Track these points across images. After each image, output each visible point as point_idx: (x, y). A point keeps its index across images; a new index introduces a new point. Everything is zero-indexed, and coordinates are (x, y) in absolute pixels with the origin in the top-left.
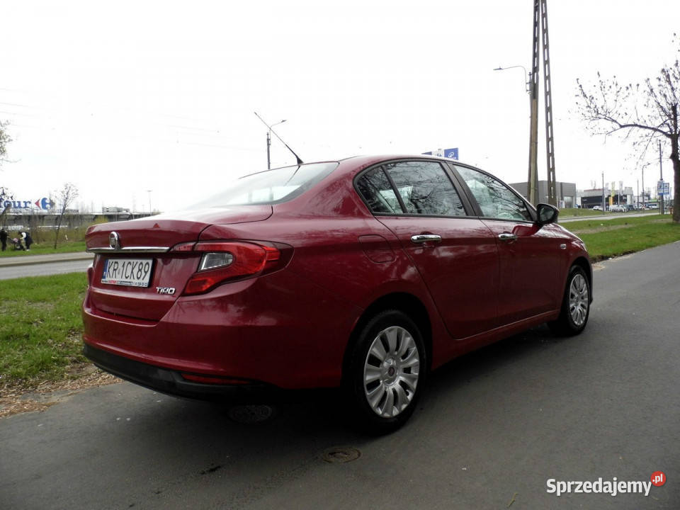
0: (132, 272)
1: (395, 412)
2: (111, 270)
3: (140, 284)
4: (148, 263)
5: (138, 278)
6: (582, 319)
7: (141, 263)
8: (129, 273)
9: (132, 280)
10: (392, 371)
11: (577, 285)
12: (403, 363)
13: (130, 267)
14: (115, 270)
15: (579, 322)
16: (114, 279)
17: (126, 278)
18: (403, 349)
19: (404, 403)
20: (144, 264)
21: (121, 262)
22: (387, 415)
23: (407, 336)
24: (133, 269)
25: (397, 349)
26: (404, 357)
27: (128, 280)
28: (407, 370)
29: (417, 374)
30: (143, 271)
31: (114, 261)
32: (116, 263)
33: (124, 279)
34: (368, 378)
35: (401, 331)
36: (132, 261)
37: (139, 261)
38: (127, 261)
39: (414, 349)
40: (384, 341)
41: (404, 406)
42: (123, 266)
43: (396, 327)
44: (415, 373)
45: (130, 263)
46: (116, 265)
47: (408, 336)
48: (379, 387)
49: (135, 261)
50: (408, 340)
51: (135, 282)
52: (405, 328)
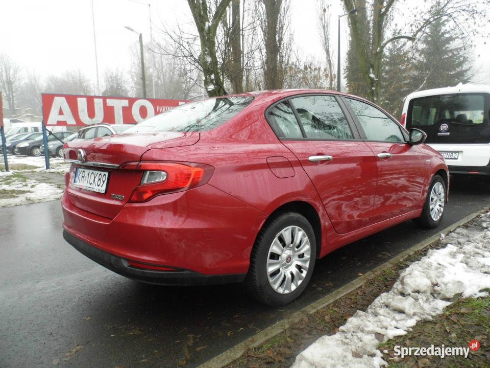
0: (94, 180)
1: (293, 287)
2: (80, 176)
3: (99, 190)
4: (105, 175)
5: (98, 186)
6: (439, 216)
7: (100, 174)
8: (92, 181)
9: (94, 186)
10: (289, 259)
11: (437, 191)
12: (298, 251)
13: (93, 176)
14: (83, 177)
15: (436, 218)
16: (82, 184)
17: (90, 184)
18: (297, 241)
19: (300, 279)
20: (102, 175)
21: (87, 171)
22: (287, 292)
23: (299, 230)
24: (95, 178)
25: (292, 242)
26: (298, 247)
27: (91, 186)
28: (301, 256)
29: (309, 256)
30: (101, 180)
31: (83, 170)
32: (84, 172)
33: (89, 185)
34: (271, 269)
35: (295, 228)
36: (94, 172)
37: (99, 172)
38: (91, 171)
39: (306, 239)
40: (281, 240)
41: (300, 282)
42: (88, 175)
43: (290, 227)
44: (307, 256)
45: (93, 173)
46: (84, 173)
47: (301, 231)
48: (279, 274)
49: (97, 172)
50: (300, 234)
51: (96, 189)
52: (298, 226)
